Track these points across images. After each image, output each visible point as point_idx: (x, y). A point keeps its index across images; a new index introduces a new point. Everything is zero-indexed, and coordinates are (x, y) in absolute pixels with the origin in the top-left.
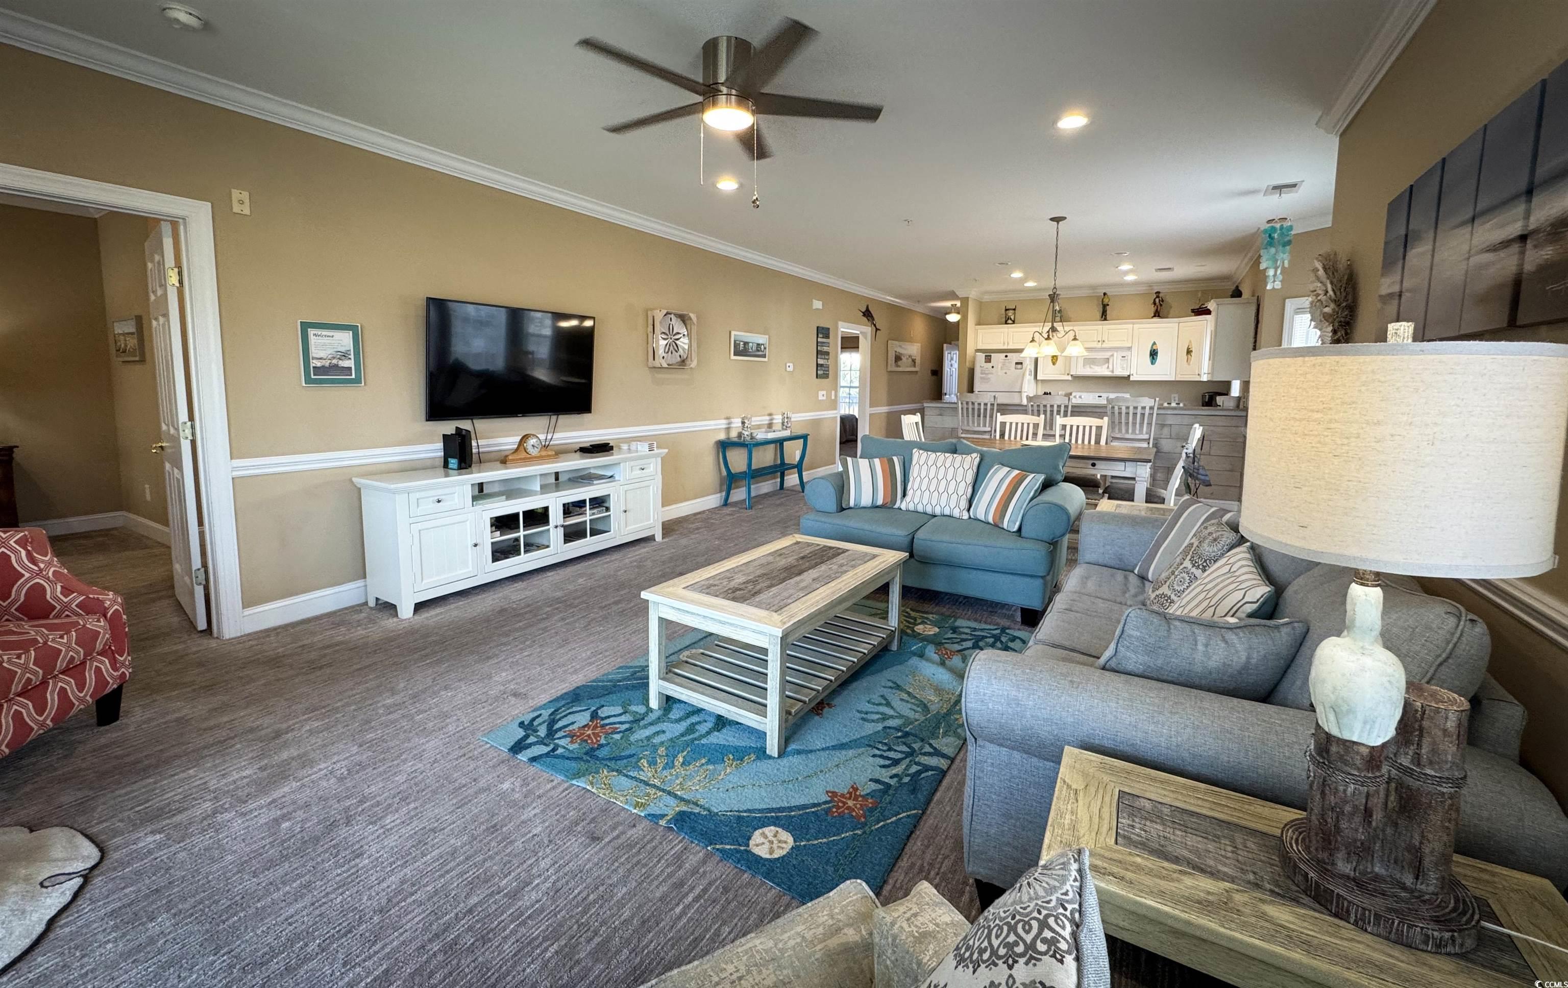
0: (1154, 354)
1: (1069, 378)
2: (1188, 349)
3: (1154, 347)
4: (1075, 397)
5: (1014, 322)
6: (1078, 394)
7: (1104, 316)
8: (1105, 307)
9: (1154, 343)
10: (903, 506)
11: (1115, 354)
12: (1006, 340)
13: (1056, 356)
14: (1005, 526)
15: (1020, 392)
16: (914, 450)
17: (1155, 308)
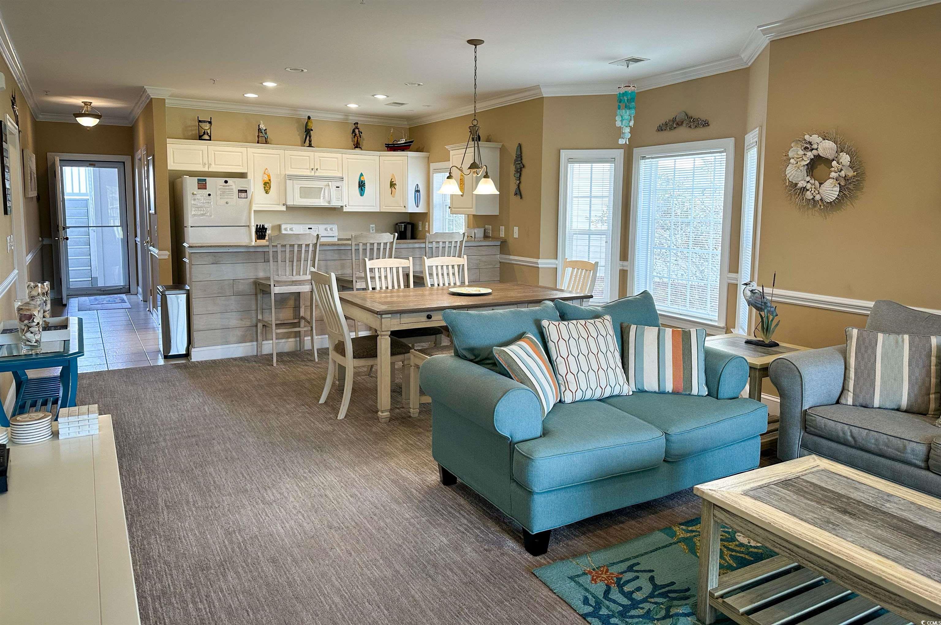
0: (362, 185)
1: (284, 208)
2: (391, 182)
4: (284, 228)
5: (210, 138)
7: (308, 142)
8: (308, 132)
10: (568, 398)
11: (330, 183)
12: (206, 161)
13: (268, 183)
14: (695, 391)
15: (248, 226)
16: (545, 323)
17: (356, 139)
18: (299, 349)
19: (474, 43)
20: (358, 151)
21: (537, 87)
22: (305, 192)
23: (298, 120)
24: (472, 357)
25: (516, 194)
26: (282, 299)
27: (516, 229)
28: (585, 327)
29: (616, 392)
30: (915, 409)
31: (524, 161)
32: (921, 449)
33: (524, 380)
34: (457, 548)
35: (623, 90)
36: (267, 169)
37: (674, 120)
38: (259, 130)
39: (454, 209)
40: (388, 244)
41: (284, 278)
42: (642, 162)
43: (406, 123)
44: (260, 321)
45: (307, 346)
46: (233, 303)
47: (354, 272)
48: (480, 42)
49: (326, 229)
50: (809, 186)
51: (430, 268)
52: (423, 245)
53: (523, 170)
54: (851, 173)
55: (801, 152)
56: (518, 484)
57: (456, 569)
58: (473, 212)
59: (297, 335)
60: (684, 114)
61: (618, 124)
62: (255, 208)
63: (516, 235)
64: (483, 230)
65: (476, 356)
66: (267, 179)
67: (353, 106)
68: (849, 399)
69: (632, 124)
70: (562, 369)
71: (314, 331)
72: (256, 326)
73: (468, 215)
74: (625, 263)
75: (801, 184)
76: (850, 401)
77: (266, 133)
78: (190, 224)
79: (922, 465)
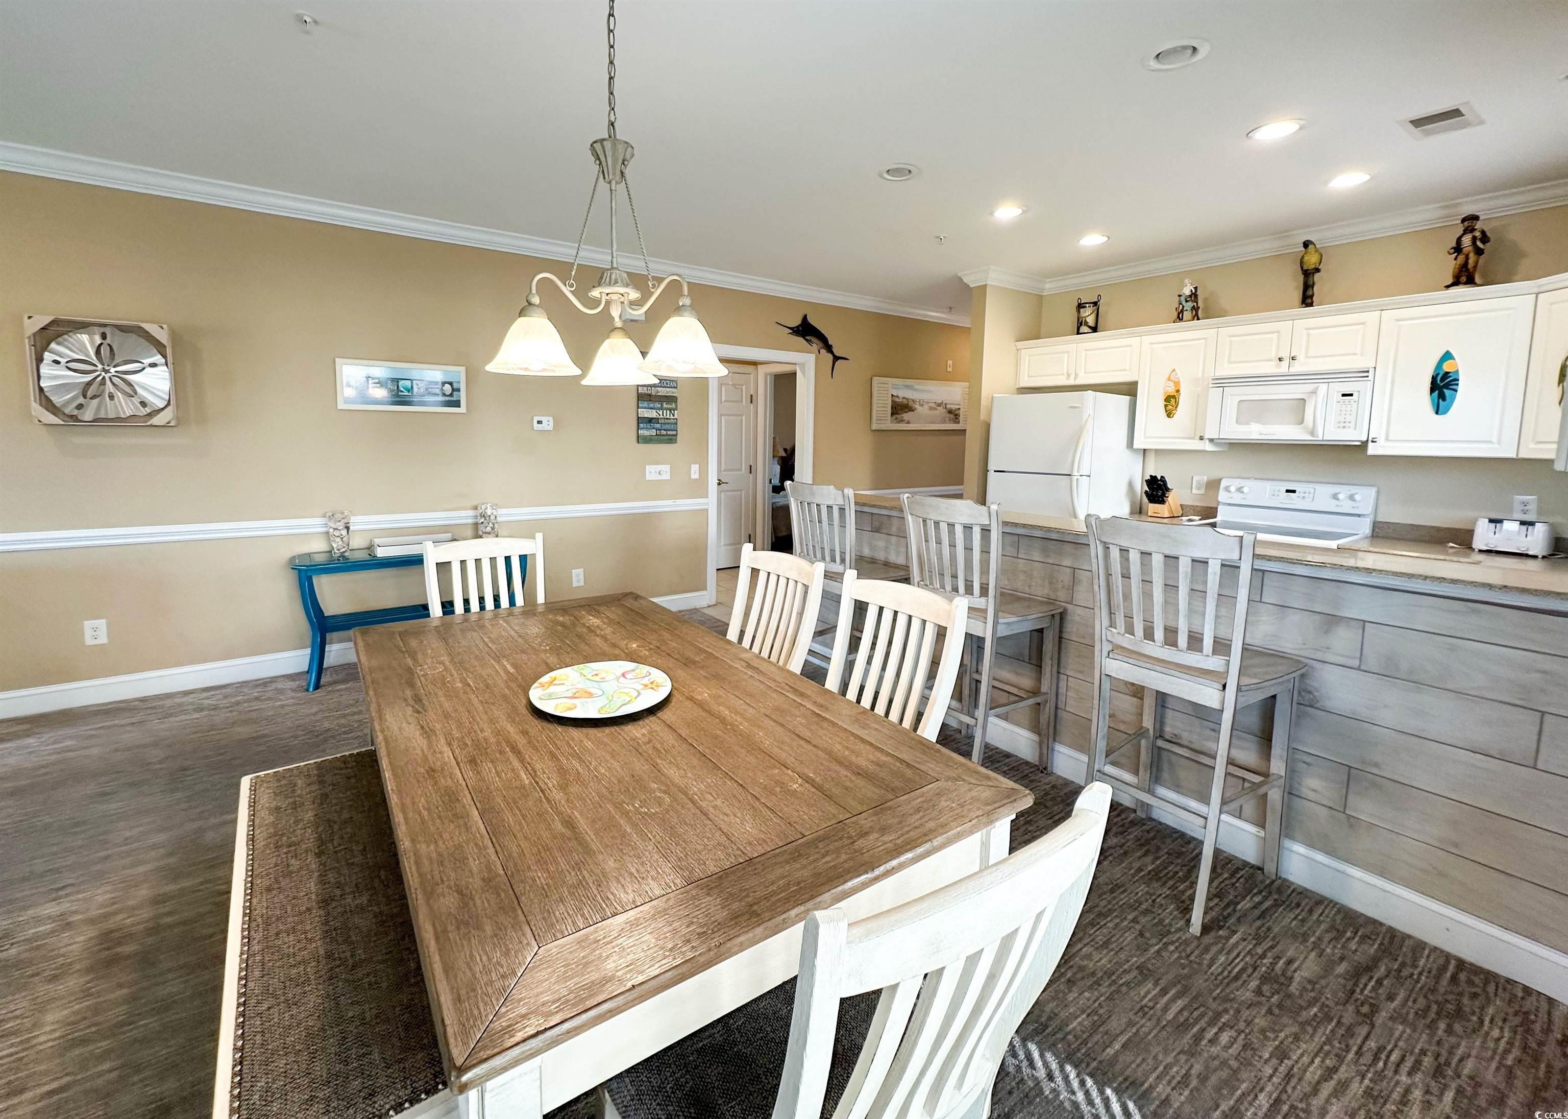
0: (1442, 385)
1: (1206, 445)
3: (1446, 367)
4: (1227, 489)
5: (1095, 329)
6: (1234, 484)
7: (1307, 300)
8: (1308, 275)
9: (1447, 356)
11: (1324, 387)
12: (1072, 367)
13: (1174, 397)
17: (1461, 258)
20: (1462, 289)
23: (1282, 258)
36: (1174, 370)
49: (1335, 497)
66: (1171, 390)
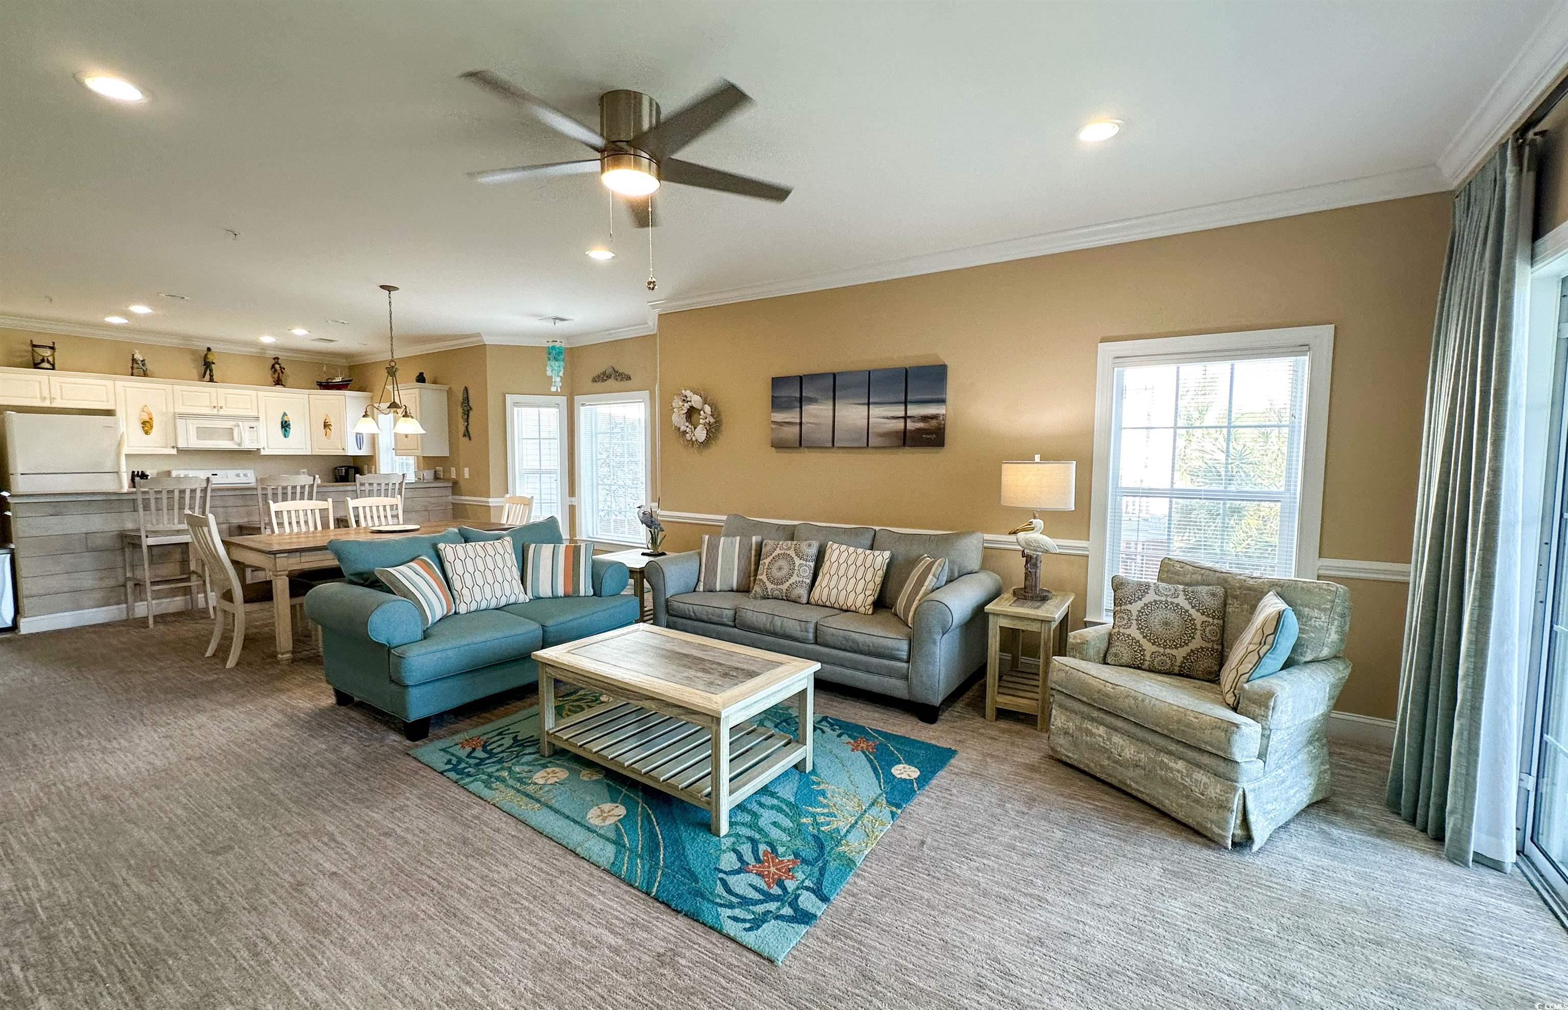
0: (285, 426)
1: (174, 452)
2: (325, 423)
3: (285, 419)
5: (53, 367)
8: (208, 365)
9: (285, 414)
10: (463, 609)
11: (240, 423)
12: (46, 393)
13: (148, 422)
14: (582, 593)
15: (117, 472)
16: (441, 546)
17: (276, 375)
18: (190, 607)
19: (388, 288)
20: (278, 388)
21: (478, 335)
22: (202, 433)
23: (193, 352)
24: (362, 582)
25: (464, 436)
26: (160, 553)
27: (467, 470)
28: (484, 548)
29: (512, 600)
30: (742, 589)
31: (471, 404)
32: (730, 613)
33: (407, 594)
34: (335, 750)
35: (551, 345)
36: (146, 406)
37: (604, 373)
38: (134, 360)
39: (398, 451)
40: (307, 487)
41: (160, 527)
42: (582, 408)
43: (344, 360)
44: (127, 579)
45: (201, 603)
46: (87, 560)
47: (262, 518)
48: (395, 289)
49: (238, 475)
50: (688, 430)
51: (356, 509)
52: (354, 488)
53: (471, 413)
54: (712, 420)
55: (681, 403)
56: (396, 683)
57: (327, 765)
58: (419, 453)
59: (187, 591)
60: (611, 370)
61: (549, 373)
62: (125, 450)
63: (467, 476)
64: (433, 471)
65: (366, 580)
66: (146, 418)
67: (267, 339)
68: (701, 588)
69: (561, 374)
70: (457, 585)
71: (208, 585)
72: (124, 586)
73: (418, 457)
74: (573, 499)
75: (683, 428)
76: (701, 589)
77: (143, 365)
78: (20, 470)
79: (731, 624)
